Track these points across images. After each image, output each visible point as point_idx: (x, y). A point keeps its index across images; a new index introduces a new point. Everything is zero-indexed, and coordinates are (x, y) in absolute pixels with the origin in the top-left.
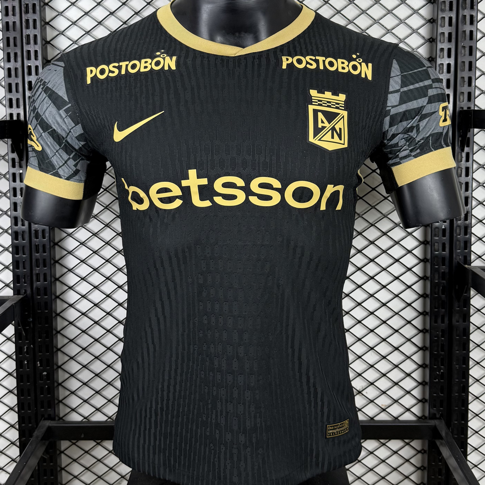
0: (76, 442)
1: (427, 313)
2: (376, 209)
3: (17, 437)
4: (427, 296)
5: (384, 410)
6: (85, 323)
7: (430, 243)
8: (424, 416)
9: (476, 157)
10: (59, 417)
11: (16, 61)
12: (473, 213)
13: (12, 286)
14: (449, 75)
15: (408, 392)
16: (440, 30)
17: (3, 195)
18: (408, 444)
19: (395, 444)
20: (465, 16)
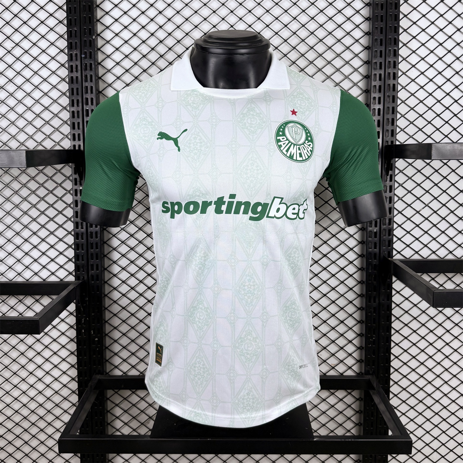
0: (118, 391)
1: (363, 295)
2: (328, 217)
3: (77, 387)
4: (364, 282)
5: (333, 368)
6: (124, 302)
7: (366, 243)
8: (361, 372)
9: (397, 178)
10: (106, 372)
11: (78, 106)
12: (395, 220)
13: (74, 274)
14: (379, 117)
15: (350, 355)
16: (373, 83)
17: (68, 206)
18: (350, 393)
19: (341, 394)
20: (390, 73)
